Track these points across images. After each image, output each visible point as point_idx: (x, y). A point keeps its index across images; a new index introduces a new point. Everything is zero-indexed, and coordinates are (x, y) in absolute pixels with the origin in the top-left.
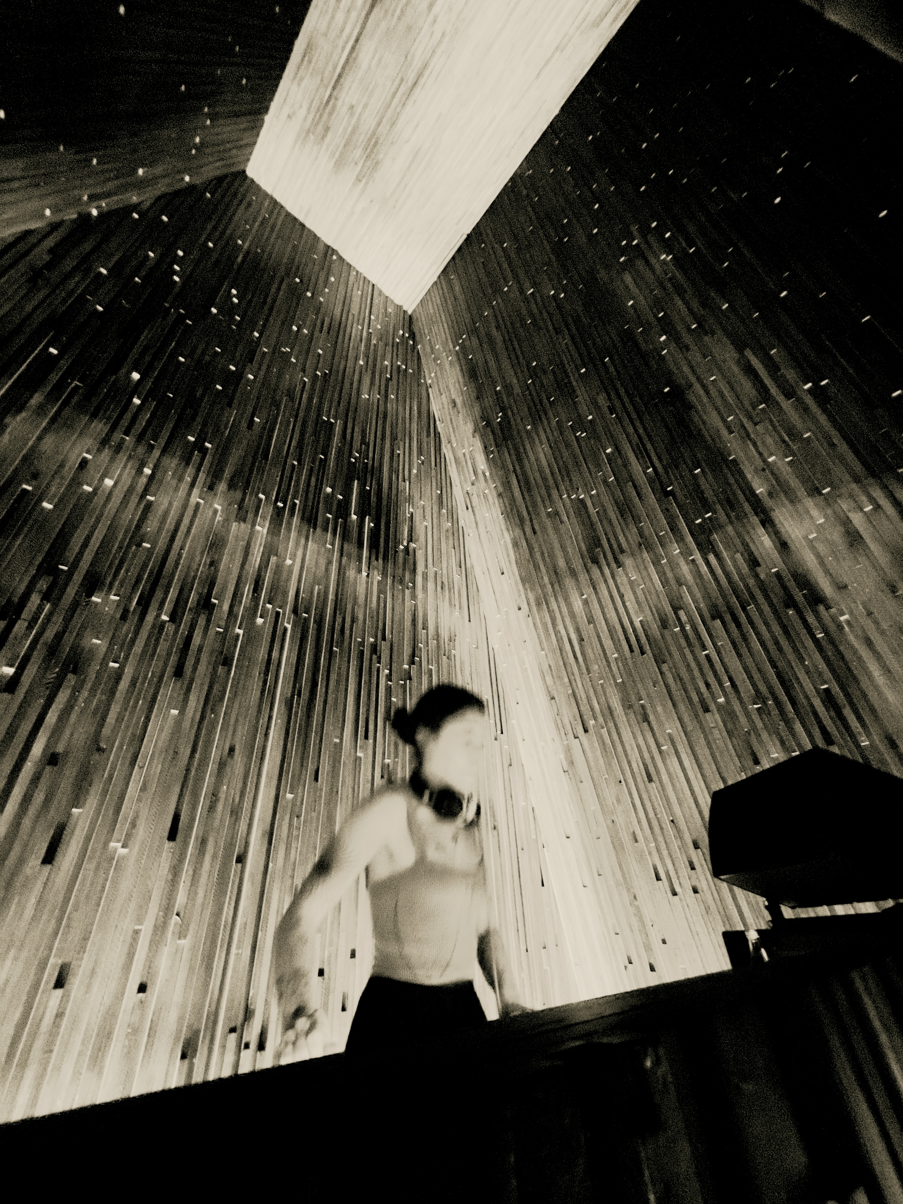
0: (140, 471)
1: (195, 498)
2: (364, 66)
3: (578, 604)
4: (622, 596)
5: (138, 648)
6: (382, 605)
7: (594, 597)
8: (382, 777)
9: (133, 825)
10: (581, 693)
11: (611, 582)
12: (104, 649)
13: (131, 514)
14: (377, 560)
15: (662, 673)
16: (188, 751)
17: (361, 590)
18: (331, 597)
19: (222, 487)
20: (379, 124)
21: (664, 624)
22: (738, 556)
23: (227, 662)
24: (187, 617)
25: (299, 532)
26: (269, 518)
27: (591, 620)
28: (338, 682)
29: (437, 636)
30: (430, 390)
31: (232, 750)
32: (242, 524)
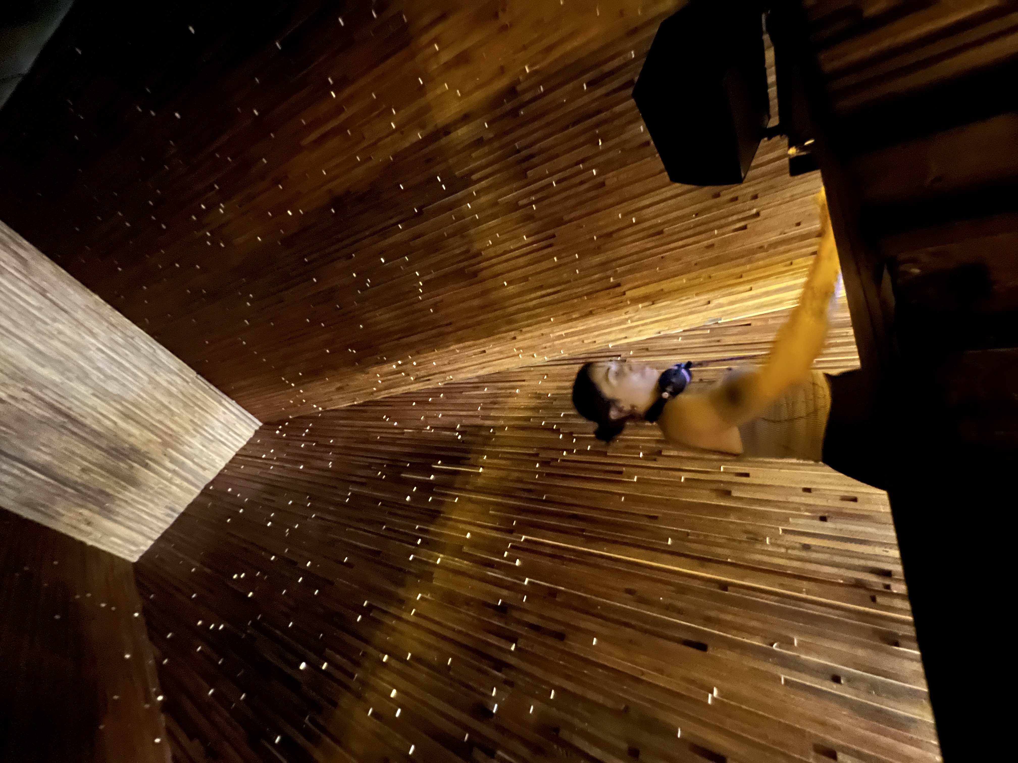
0: (386, 665)
1: (411, 617)
2: (48, 458)
3: (512, 289)
4: (505, 252)
5: (538, 672)
6: (508, 456)
7: (506, 275)
8: (655, 460)
9: (692, 682)
10: (587, 288)
11: (494, 261)
12: (538, 703)
13: (423, 675)
14: (469, 459)
15: (570, 221)
16: (628, 630)
17: (494, 473)
18: (499, 500)
19: (401, 592)
20: (98, 447)
21: (530, 218)
22: (474, 155)
23: (553, 593)
24: (513, 628)
25: (444, 526)
26: (431, 552)
27: (525, 279)
28: (573, 496)
29: (535, 409)
30: (328, 409)
31: (629, 591)
32: (434, 575)
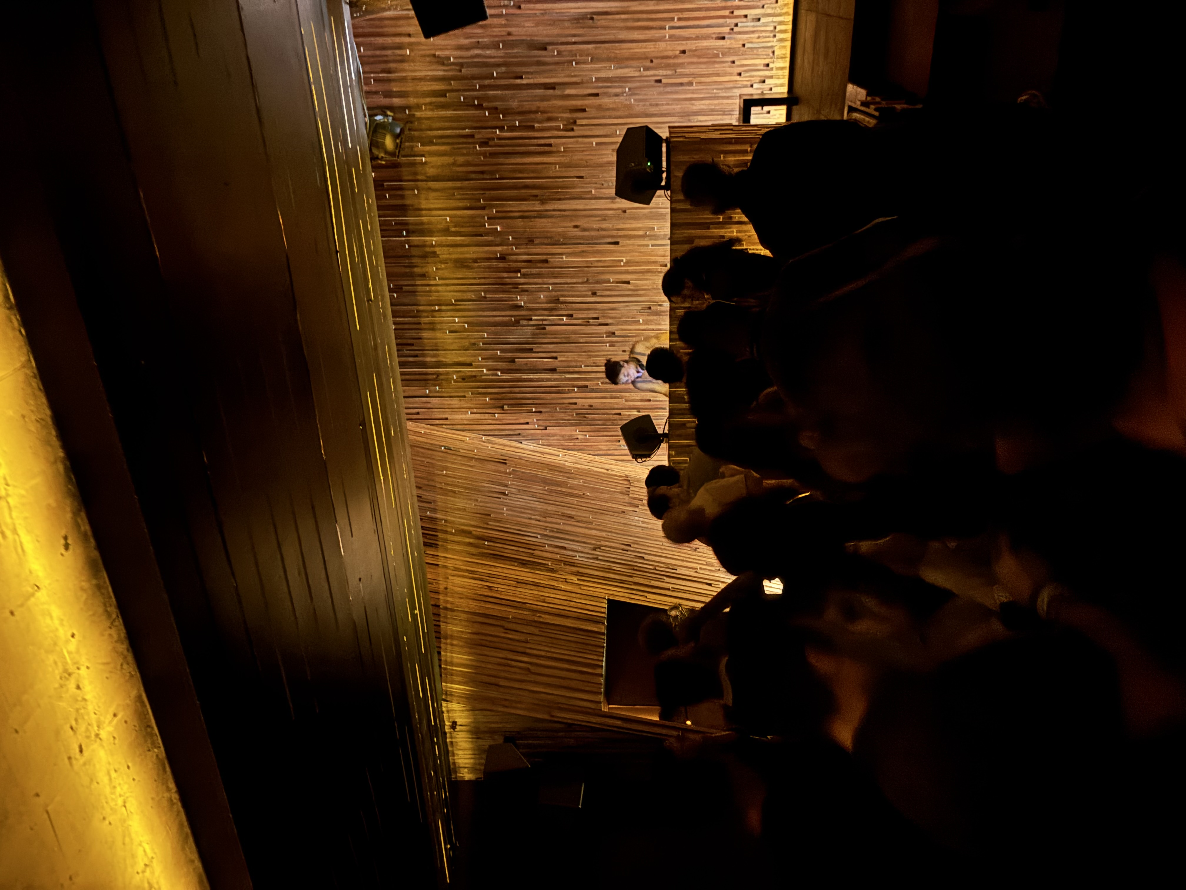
0: (439, 310)
1: (438, 281)
5: (538, 281)
6: (443, 140)
8: (572, 130)
12: (545, 293)
13: (470, 306)
16: (582, 246)
17: (440, 160)
19: (417, 270)
24: (514, 265)
25: (418, 216)
26: (420, 238)
29: (444, 79)
32: (438, 253)
